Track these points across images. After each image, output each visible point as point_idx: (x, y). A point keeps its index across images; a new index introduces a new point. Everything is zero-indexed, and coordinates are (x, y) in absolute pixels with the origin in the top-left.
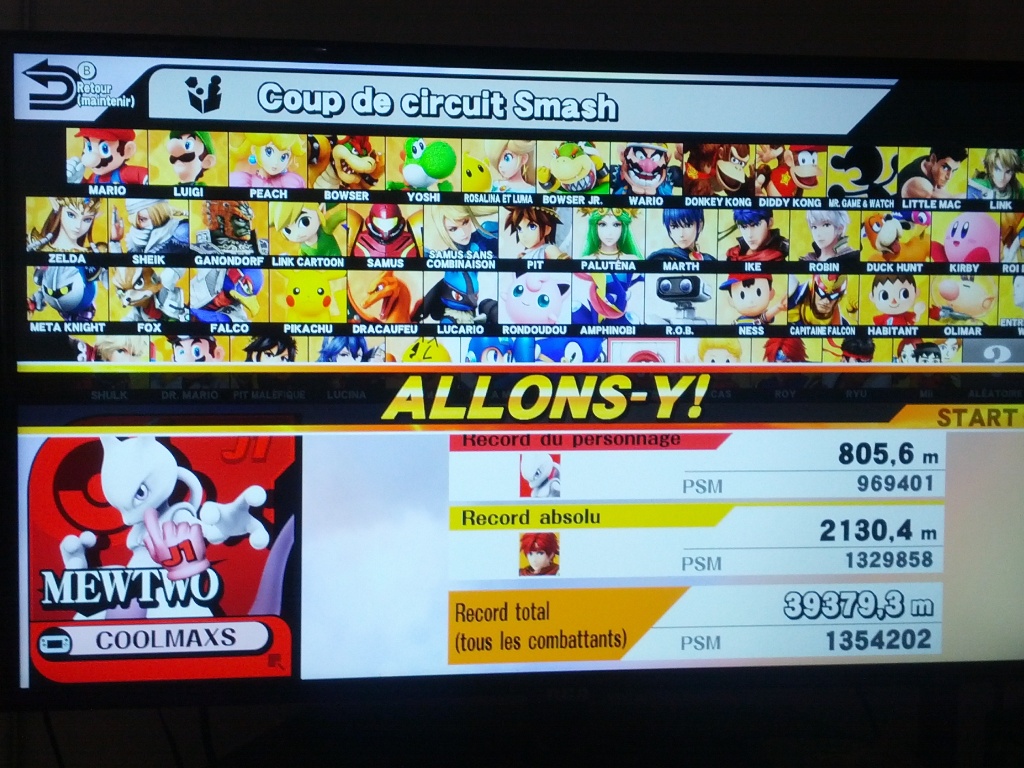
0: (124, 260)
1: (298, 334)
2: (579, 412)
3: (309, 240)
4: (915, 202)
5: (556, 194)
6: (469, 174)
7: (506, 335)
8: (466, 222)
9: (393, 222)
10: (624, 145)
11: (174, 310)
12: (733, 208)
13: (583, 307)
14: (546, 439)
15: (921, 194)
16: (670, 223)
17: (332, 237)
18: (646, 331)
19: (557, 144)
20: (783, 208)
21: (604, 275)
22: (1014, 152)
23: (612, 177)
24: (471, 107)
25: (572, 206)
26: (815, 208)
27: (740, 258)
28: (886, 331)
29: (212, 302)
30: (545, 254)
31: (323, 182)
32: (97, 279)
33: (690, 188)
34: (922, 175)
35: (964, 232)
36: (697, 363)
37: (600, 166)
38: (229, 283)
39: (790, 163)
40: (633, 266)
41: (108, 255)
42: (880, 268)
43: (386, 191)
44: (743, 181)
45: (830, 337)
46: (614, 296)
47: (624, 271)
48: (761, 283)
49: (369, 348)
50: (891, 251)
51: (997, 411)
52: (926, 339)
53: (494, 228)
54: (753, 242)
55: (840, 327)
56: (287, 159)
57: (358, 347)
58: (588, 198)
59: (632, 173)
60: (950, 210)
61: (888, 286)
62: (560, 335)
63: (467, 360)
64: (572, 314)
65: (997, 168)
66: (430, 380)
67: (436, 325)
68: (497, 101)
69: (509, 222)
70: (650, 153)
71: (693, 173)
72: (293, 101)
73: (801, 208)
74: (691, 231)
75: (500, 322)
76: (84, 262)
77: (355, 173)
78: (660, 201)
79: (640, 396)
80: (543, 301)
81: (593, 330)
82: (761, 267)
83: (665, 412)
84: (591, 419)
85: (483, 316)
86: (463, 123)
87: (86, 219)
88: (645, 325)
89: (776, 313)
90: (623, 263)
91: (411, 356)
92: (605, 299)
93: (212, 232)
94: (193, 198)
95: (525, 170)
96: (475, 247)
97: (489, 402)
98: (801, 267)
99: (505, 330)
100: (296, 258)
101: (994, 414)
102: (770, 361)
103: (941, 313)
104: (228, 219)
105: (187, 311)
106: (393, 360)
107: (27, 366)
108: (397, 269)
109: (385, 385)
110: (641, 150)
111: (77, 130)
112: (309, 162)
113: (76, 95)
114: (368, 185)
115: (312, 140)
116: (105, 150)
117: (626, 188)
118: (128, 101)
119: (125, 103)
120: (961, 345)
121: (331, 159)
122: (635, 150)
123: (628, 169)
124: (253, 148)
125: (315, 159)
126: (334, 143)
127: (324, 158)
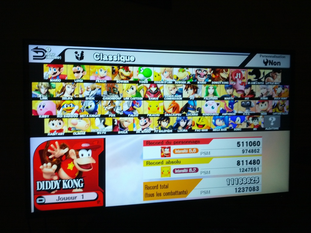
3: (133, 93)
5: (178, 81)
9: (155, 89)
10: (196, 69)
11: (119, 112)
15: (270, 81)
23: (193, 77)
30: (195, 96)
31: (116, 78)
33: (213, 80)
34: (270, 77)
37: (190, 74)
43: (133, 81)
44: (226, 78)
56: (106, 72)
69: (185, 88)
70: (203, 71)
77: (125, 76)
95: (170, 75)
110: (200, 70)
111: (47, 65)
112: (112, 73)
113: (46, 56)
114: (128, 79)
115: (113, 68)
116: (55, 70)
117: (196, 80)
118: (59, 57)
119: (58, 58)
120: (263, 117)
121: (118, 73)
122: (199, 70)
123: (197, 75)
124: (97, 69)
125: (114, 73)
126: (119, 68)
127: (116, 72)
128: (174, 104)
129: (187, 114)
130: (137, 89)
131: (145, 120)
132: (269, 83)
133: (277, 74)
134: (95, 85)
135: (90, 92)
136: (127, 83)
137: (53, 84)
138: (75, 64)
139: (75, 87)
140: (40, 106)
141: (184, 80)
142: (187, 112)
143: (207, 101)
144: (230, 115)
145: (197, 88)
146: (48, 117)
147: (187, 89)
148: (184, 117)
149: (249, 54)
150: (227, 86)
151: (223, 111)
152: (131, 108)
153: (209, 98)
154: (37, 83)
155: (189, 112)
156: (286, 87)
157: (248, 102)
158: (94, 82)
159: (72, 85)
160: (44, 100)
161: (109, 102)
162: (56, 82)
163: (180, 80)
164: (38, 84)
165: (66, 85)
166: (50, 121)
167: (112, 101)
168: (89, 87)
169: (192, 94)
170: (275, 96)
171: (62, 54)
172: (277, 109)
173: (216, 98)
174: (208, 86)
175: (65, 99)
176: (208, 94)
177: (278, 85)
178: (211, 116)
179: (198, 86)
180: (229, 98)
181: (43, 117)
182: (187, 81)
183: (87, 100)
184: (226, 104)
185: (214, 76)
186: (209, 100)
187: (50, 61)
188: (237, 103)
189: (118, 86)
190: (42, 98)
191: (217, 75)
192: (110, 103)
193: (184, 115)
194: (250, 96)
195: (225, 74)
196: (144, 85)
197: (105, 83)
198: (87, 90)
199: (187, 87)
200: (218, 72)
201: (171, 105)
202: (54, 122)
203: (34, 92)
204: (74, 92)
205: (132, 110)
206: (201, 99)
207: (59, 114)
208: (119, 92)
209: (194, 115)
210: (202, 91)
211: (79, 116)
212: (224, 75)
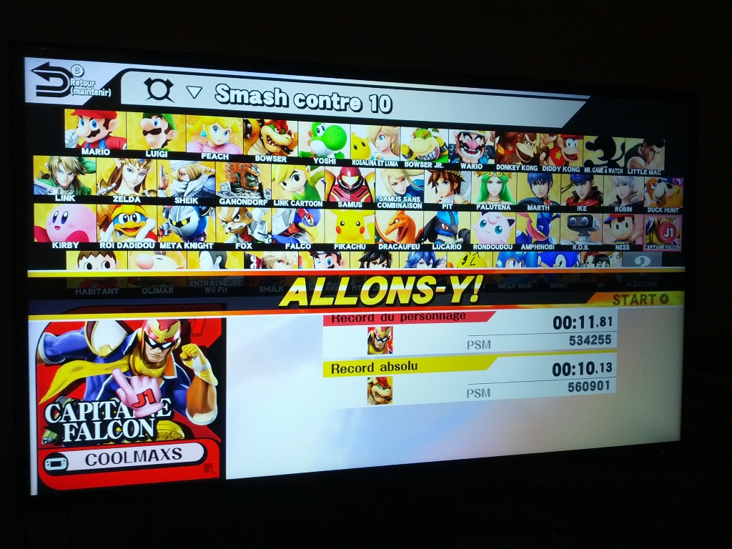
3: (298, 190)
5: (413, 162)
9: (355, 179)
10: (457, 131)
11: (261, 236)
15: (638, 166)
17: (315, 188)
23: (450, 152)
30: (454, 201)
31: (254, 150)
34: (638, 155)
37: (442, 144)
39: (561, 146)
58: (434, 163)
59: (463, 149)
69: (431, 180)
70: (474, 136)
77: (278, 145)
84: (411, 304)
95: (393, 146)
101: (644, 297)
104: (242, 175)
110: (468, 134)
111: (73, 111)
112: (245, 137)
113: (70, 87)
114: (286, 154)
115: (246, 122)
116: (94, 125)
117: (459, 159)
118: (107, 92)
119: (104, 93)
120: (621, 256)
121: (260, 135)
122: (465, 134)
123: (461, 147)
124: (203, 126)
125: (248, 135)
126: (263, 124)
127: (255, 134)
128: (403, 219)
129: (435, 246)
130: (309, 180)
131: (328, 258)
132: (637, 172)
133: (655, 148)
134: (200, 166)
135: (187, 185)
136: (284, 163)
137: (90, 162)
138: (149, 111)
139: (148, 170)
140: (55, 218)
141: (429, 159)
142: (433, 239)
143: (484, 212)
144: (542, 250)
145: (460, 180)
146: (76, 247)
147: (434, 182)
148: (427, 254)
149: (587, 97)
150: (534, 175)
151: (524, 239)
152: (294, 227)
153: (488, 206)
154: (47, 158)
155: (439, 240)
156: (678, 183)
157: (585, 218)
158: (195, 157)
159: (140, 165)
160: (66, 202)
161: (237, 209)
162: (98, 156)
163: (416, 159)
164: (51, 160)
165: (123, 165)
166: (80, 258)
167: (243, 208)
168: (183, 171)
169: (447, 196)
170: (648, 203)
171: (115, 84)
172: (654, 235)
173: (505, 205)
174: (487, 174)
175: (120, 201)
176: (486, 195)
177: (658, 176)
178: (495, 250)
179: (463, 174)
180: (539, 207)
181: (63, 245)
182: (433, 161)
183: (179, 204)
184: (531, 221)
185: (501, 151)
186: (490, 211)
187: (81, 100)
188: (557, 219)
189: (258, 170)
190: (59, 197)
191: (510, 148)
192: (239, 213)
193: (429, 248)
194: (589, 203)
195: (530, 147)
196: (327, 168)
197: (226, 161)
198: (180, 180)
199: (435, 176)
200: (513, 141)
201: (394, 222)
202: (91, 259)
203: (37, 181)
204: (144, 182)
205: (295, 231)
206: (470, 208)
207: (106, 238)
208: (260, 185)
209: (452, 247)
210: (472, 189)
211: (157, 245)
212: (527, 149)
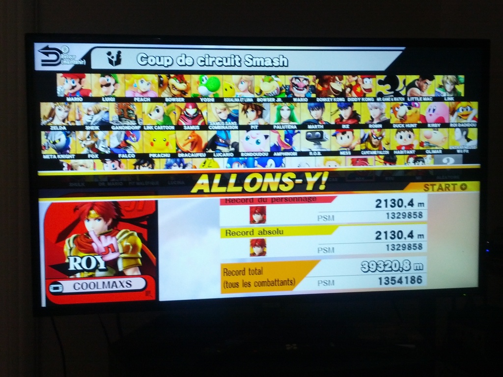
0: (82, 128)
1: (156, 158)
2: (274, 188)
3: (159, 119)
4: (413, 98)
5: (262, 98)
6: (226, 90)
7: (243, 157)
8: (225, 110)
9: (195, 110)
10: (291, 77)
11: (104, 149)
12: (337, 102)
13: (275, 145)
14: (260, 200)
15: (415, 95)
16: (311, 109)
17: (169, 117)
18: (301, 154)
19: (263, 76)
20: (358, 102)
21: (283, 131)
22: (454, 76)
23: (286, 90)
24: (227, 62)
25: (270, 102)
26: (372, 102)
27: (340, 123)
28: (402, 152)
29: (119, 145)
30: (259, 123)
31: (165, 94)
32: (71, 136)
33: (319, 94)
34: (416, 87)
35: (434, 110)
36: (323, 167)
37: (281, 85)
38: (126, 137)
39: (360, 83)
40: (295, 127)
41: (76, 126)
42: (399, 126)
43: (192, 98)
44: (341, 91)
45: (378, 155)
46: (288, 140)
47: (292, 129)
48: (349, 133)
49: (185, 163)
50: (403, 119)
51: (449, 185)
52: (419, 155)
53: (237, 112)
54: (345, 116)
55: (382, 150)
56: (149, 86)
57: (180, 162)
58: (276, 99)
59: (294, 88)
60: (428, 101)
61: (402, 133)
62: (265, 156)
63: (227, 167)
64: (271, 148)
65: (448, 83)
66: (211, 176)
67: (213, 153)
68: (237, 59)
69: (243, 110)
70: (301, 79)
71: (320, 88)
72: (152, 61)
73: (366, 102)
74: (319, 112)
75: (240, 151)
76: (66, 129)
77: (179, 90)
78: (306, 100)
79: (299, 181)
80: (258, 142)
81: (279, 154)
82: (350, 127)
83: (310, 187)
84: (279, 191)
85: (233, 149)
86: (223, 69)
87: (66, 112)
88: (301, 152)
89: (355, 146)
90: (292, 126)
91: (203, 166)
92: (284, 141)
93: (119, 116)
94: (111, 102)
95: (250, 88)
96: (229, 120)
97: (236, 185)
98: (365, 126)
99: (242, 155)
100: (154, 126)
101: (447, 186)
102: (354, 165)
103: (425, 144)
104: (125, 110)
105: (109, 149)
106: (195, 168)
107: (42, 173)
108: (197, 130)
109: (193, 178)
112: (159, 86)
113: (61, 60)
114: (183, 95)
115: (160, 77)
116: (73, 83)
117: (292, 94)
118: (83, 62)
120: (433, 157)
121: (168, 85)
122: (296, 78)
124: (135, 80)
126: (169, 78)
127: (165, 84)
133: (428, 81)
152: (124, 143)
191: (326, 87)
195: (339, 85)
200: (328, 82)
